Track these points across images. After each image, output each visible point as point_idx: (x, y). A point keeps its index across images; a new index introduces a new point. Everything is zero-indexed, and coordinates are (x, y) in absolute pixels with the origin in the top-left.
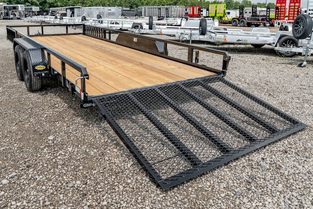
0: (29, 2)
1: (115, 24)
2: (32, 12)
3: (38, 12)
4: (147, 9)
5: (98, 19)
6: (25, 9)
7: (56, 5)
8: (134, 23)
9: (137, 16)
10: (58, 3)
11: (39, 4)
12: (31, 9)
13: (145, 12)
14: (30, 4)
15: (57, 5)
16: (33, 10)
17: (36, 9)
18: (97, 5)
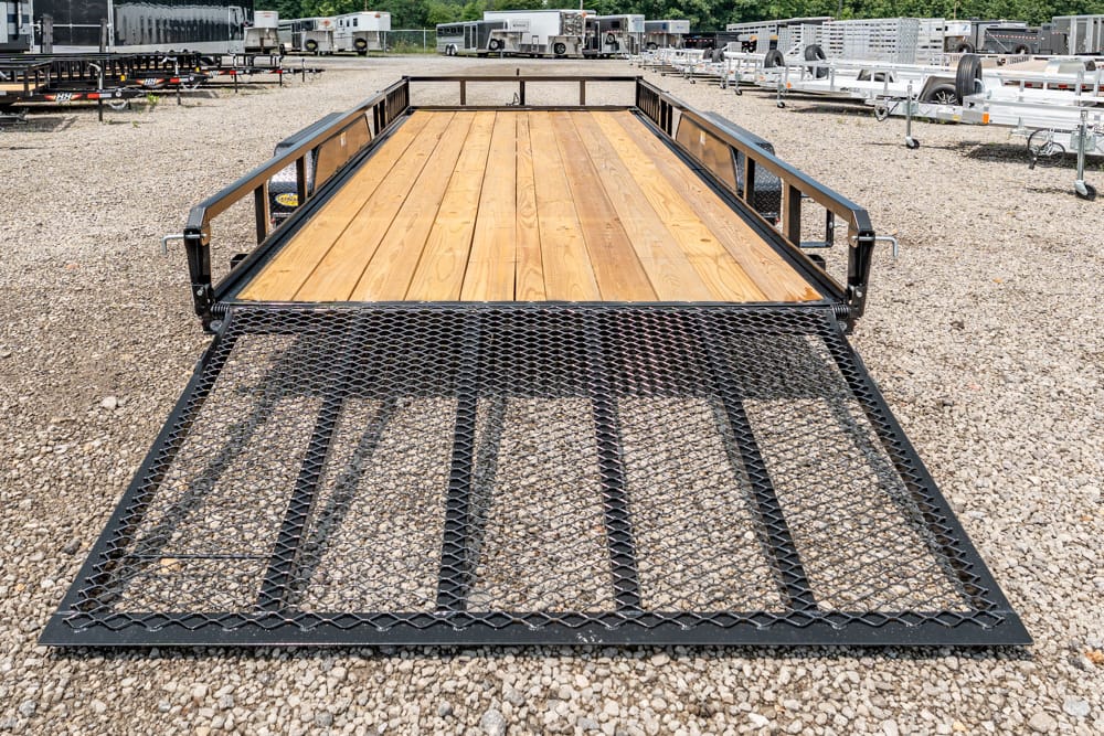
0: (680, 8)
1: (873, 78)
2: (669, 35)
3: (684, 36)
4: (1090, 24)
5: (807, 60)
6: (647, 28)
7: (764, 14)
8: (933, 79)
9: (1023, 52)
10: (772, 7)
11: (708, 12)
12: (665, 26)
13: (1081, 36)
14: (681, 13)
15: (768, 12)
16: (671, 31)
17: (679, 27)
18: (911, 11)
